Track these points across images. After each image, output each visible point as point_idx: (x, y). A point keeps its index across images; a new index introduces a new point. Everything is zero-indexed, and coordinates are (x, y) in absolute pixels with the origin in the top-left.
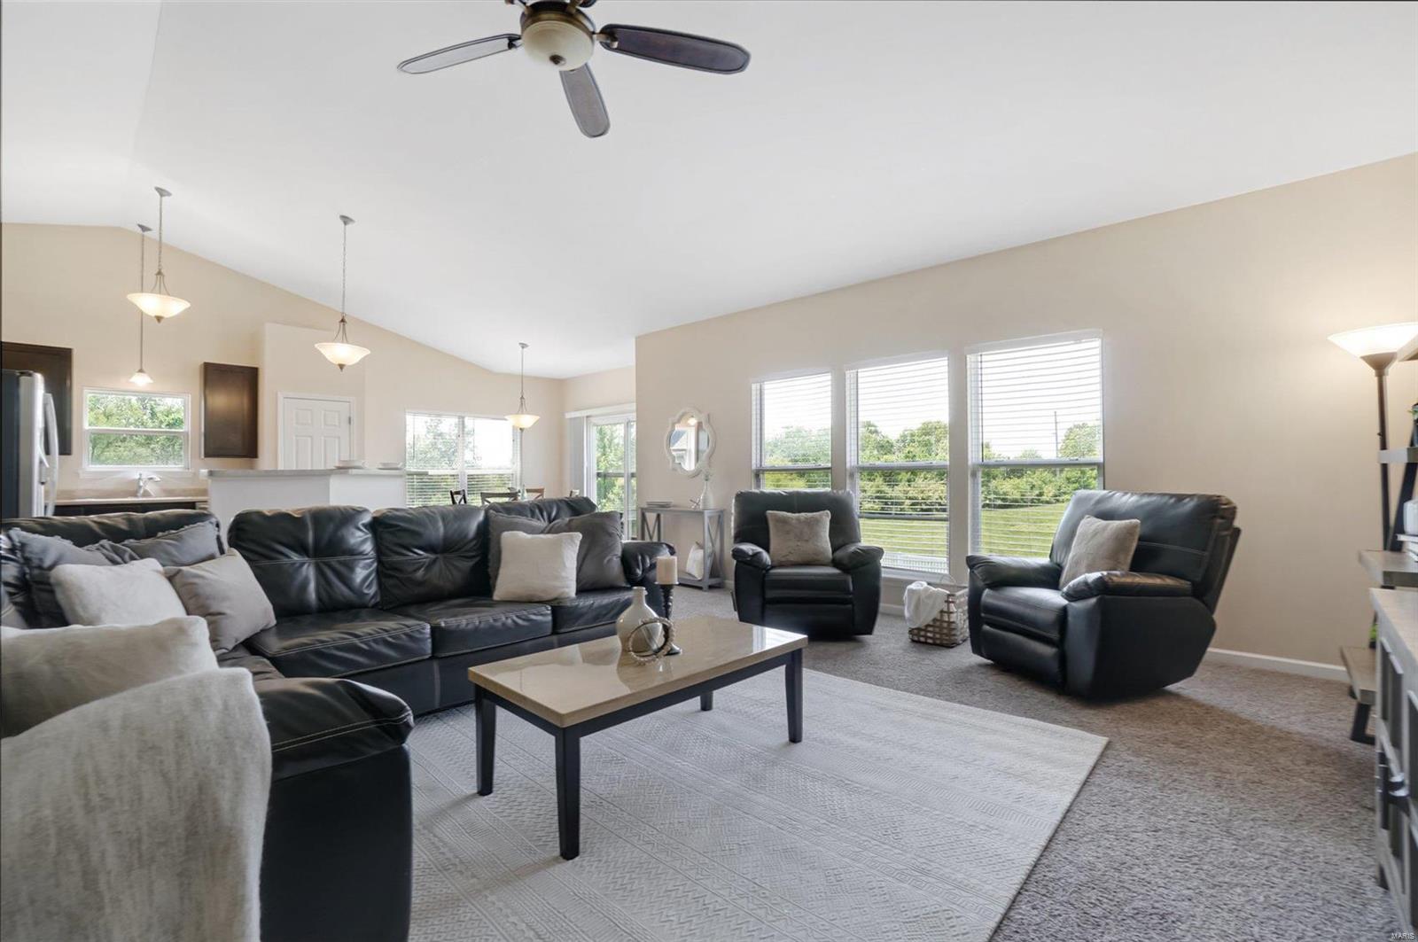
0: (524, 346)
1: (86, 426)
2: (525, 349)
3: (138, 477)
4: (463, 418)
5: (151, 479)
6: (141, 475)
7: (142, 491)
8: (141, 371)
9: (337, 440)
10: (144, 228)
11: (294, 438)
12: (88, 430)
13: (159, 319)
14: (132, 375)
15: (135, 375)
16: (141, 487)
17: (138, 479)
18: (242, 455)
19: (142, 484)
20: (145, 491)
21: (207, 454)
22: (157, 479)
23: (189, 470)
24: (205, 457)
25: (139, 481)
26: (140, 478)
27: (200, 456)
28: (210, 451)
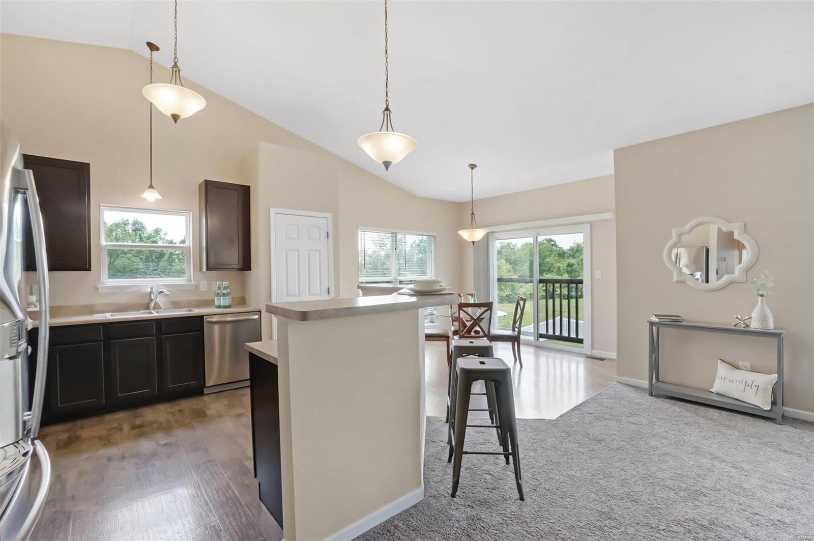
0: (473, 166)
1: (104, 242)
2: (474, 170)
3: (149, 290)
4: (396, 233)
5: (161, 292)
6: (152, 288)
7: (153, 304)
8: (151, 187)
9: (318, 253)
10: (152, 47)
11: (284, 251)
12: (106, 246)
13: (175, 117)
14: (143, 192)
15: (146, 191)
16: (152, 300)
17: (149, 293)
18: (237, 267)
19: (153, 297)
20: (156, 304)
21: (208, 268)
22: (166, 292)
23: (192, 283)
24: (206, 270)
25: (150, 294)
26: (151, 292)
27: (201, 269)
28: (211, 265)
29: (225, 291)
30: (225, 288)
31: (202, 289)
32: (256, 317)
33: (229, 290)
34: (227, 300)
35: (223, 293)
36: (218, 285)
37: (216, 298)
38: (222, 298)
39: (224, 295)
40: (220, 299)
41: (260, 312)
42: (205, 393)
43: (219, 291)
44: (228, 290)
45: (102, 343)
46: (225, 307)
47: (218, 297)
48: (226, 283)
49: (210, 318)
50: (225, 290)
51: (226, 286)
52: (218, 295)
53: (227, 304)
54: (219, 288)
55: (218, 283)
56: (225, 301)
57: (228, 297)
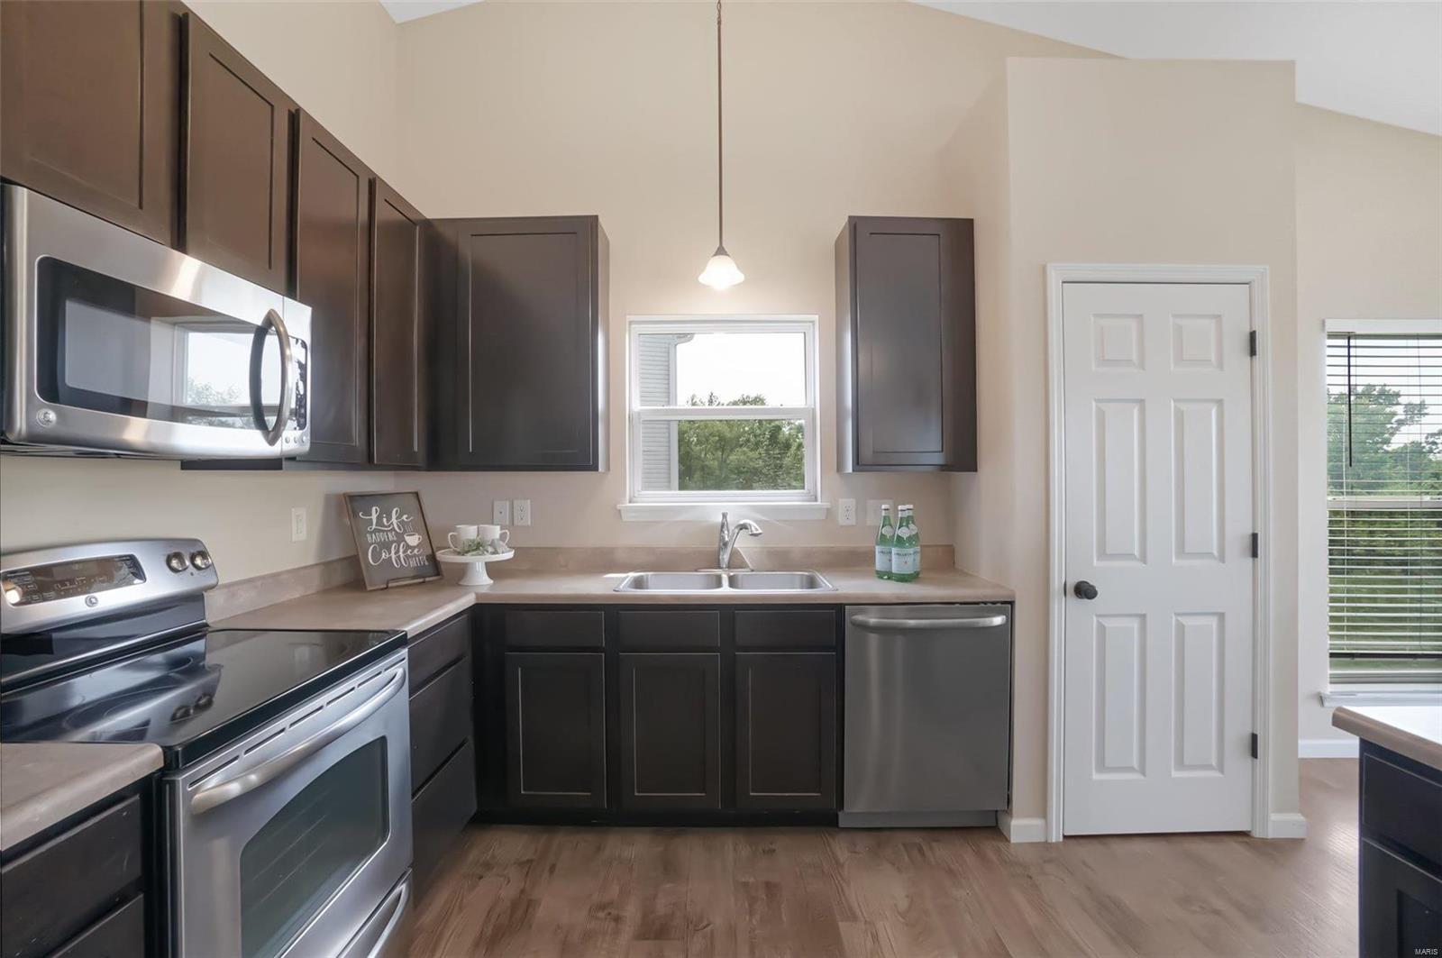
1: (636, 405)
3: (720, 519)
5: (743, 527)
6: (724, 516)
8: (721, 251)
11: (1093, 406)
12: (640, 413)
15: (711, 262)
16: (725, 544)
17: (720, 527)
18: (938, 459)
19: (727, 539)
20: (734, 553)
21: (859, 464)
22: (756, 528)
23: (819, 503)
24: (853, 470)
25: (722, 531)
26: (723, 526)
27: (840, 467)
28: (867, 454)
29: (904, 532)
30: (906, 522)
31: (842, 520)
32: (998, 620)
33: (913, 529)
34: (910, 560)
35: (899, 538)
36: (883, 513)
37: (878, 549)
38: (894, 550)
39: (900, 541)
40: (890, 553)
41: (1012, 603)
42: (841, 825)
43: (887, 531)
44: (912, 526)
45: (603, 654)
46: (903, 579)
47: (885, 548)
48: (905, 509)
49: (861, 612)
50: (904, 529)
51: (906, 514)
52: (883, 540)
53: (909, 570)
54: (886, 521)
55: (883, 507)
56: (902, 561)
57: (911, 551)
